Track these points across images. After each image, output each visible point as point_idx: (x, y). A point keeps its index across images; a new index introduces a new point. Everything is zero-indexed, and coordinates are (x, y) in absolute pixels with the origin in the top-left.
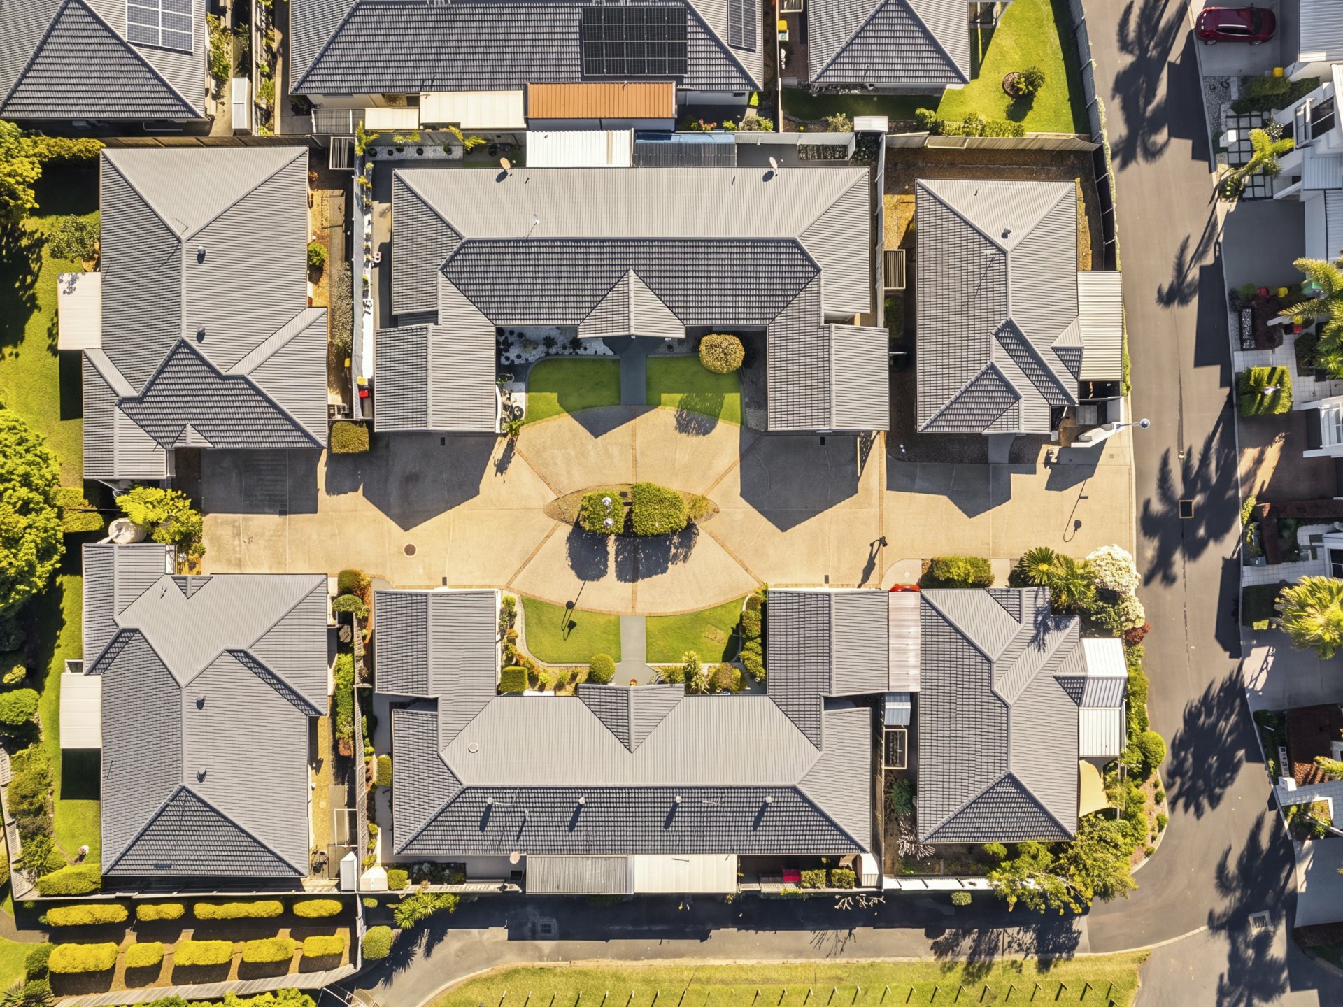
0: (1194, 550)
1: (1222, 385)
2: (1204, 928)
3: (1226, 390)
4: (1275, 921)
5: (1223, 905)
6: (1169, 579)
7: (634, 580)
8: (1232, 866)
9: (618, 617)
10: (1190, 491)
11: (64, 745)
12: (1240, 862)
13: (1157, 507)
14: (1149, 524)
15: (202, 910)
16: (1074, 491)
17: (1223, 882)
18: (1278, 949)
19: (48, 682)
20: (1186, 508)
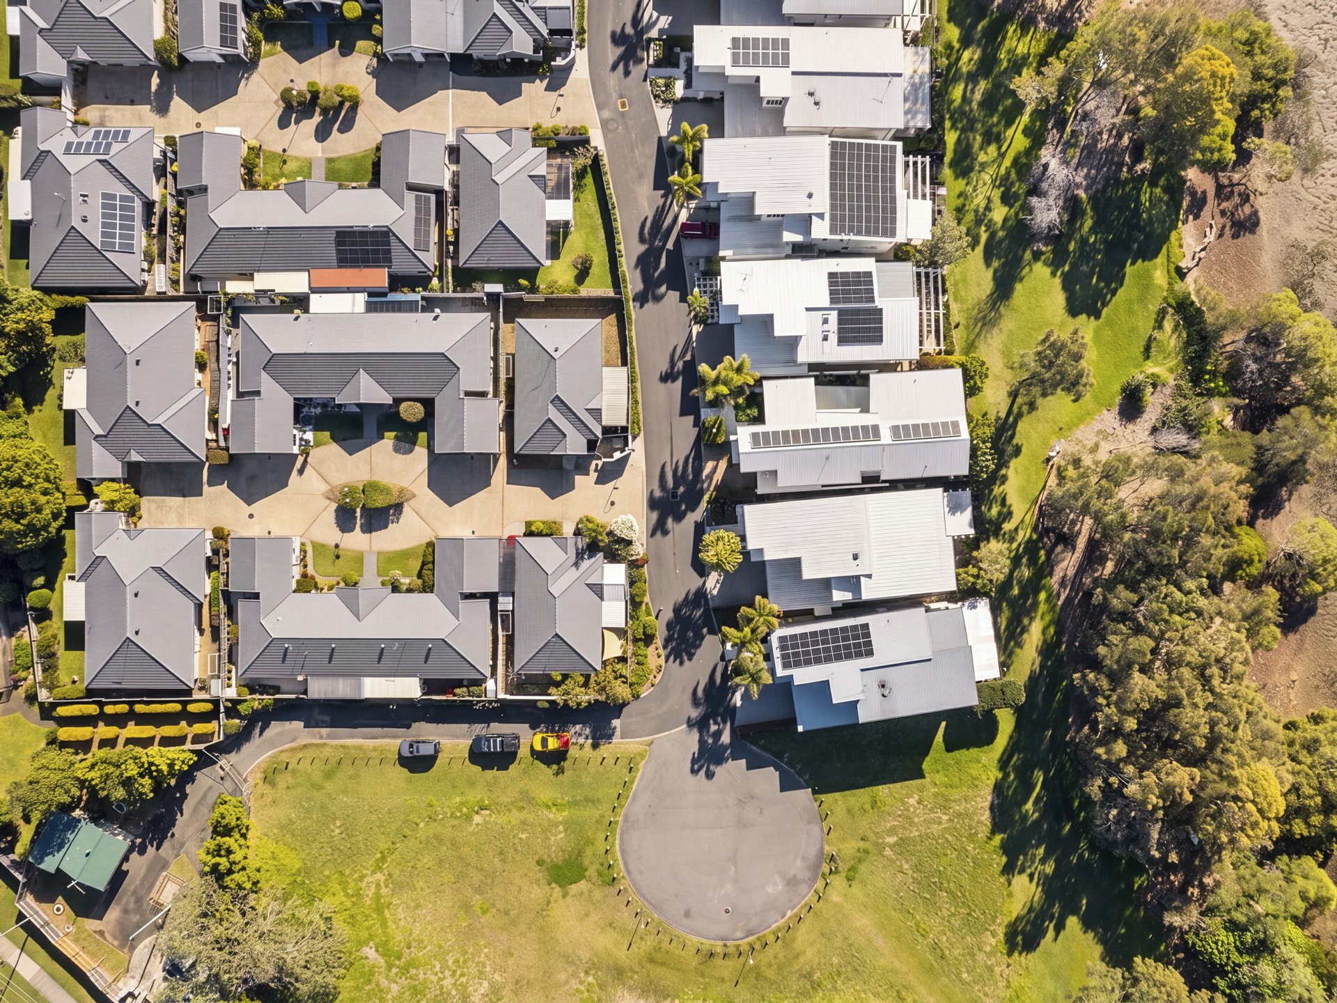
0: (679, 518)
1: (695, 426)
2: (685, 726)
3: (697, 429)
4: (725, 722)
5: (695, 713)
6: (665, 533)
7: (370, 532)
8: (700, 693)
9: (362, 553)
10: (676, 485)
11: (65, 619)
12: (705, 690)
13: (658, 494)
14: (653, 504)
15: (139, 708)
16: (611, 485)
17: (695, 701)
18: (726, 738)
19: (57, 586)
20: (674, 495)
